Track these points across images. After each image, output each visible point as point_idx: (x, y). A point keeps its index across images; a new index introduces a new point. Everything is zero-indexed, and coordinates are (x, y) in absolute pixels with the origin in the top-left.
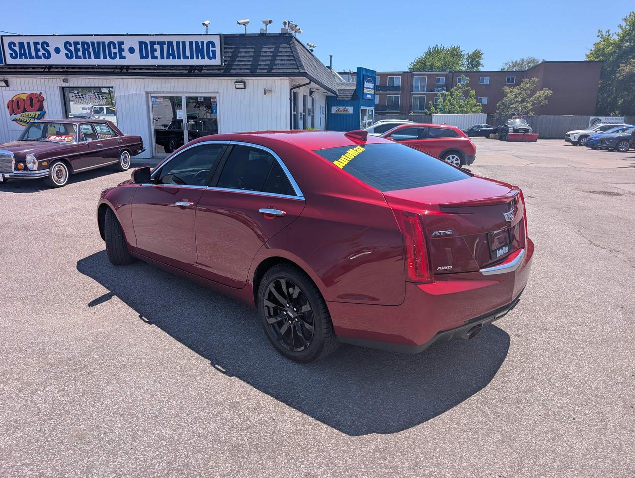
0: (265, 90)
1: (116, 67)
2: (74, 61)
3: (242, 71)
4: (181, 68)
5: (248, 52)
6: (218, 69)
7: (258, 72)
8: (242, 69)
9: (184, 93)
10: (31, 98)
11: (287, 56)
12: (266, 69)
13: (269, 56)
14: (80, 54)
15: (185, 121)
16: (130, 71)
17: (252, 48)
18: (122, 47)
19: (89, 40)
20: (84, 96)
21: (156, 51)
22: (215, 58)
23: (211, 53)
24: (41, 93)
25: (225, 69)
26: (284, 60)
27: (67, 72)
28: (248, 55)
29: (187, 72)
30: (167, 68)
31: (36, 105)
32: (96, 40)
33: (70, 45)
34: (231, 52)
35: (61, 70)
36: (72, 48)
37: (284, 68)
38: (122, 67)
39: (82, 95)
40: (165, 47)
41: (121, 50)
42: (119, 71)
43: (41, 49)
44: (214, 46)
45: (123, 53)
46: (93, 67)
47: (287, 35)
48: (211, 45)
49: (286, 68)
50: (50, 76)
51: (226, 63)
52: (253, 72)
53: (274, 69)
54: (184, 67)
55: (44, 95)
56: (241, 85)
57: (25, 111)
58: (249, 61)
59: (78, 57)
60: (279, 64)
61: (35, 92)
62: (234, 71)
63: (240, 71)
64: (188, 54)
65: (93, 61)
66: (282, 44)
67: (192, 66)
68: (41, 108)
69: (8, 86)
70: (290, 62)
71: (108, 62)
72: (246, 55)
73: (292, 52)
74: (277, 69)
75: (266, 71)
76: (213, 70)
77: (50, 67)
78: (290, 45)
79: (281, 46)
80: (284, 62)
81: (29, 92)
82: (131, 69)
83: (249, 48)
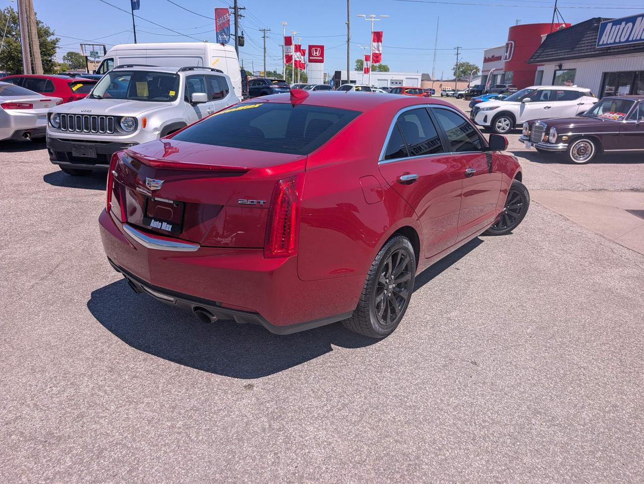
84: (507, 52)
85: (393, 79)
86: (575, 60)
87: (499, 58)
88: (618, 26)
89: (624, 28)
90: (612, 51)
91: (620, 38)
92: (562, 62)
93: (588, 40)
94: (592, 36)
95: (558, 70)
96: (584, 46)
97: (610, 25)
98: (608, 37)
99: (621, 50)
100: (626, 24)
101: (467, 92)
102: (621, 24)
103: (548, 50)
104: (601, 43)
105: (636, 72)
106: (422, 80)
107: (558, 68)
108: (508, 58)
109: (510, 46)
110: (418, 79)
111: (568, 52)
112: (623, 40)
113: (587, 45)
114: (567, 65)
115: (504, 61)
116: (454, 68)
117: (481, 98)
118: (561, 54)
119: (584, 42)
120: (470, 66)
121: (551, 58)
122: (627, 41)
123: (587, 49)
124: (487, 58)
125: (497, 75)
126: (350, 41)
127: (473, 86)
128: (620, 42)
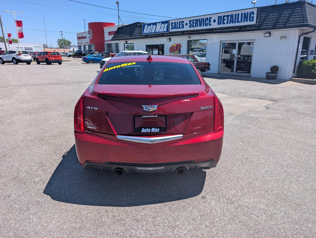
0: (281, 37)
1: (207, 30)
2: (192, 29)
3: (268, 27)
4: (236, 28)
5: (274, 15)
6: (255, 27)
7: (277, 26)
8: (268, 25)
9: (238, 41)
10: (177, 46)
11: (298, 15)
12: (282, 24)
13: (286, 16)
14: (194, 25)
15: (236, 55)
16: (213, 31)
17: (277, 13)
18: (211, 20)
19: (198, 18)
20: (196, 44)
21: (225, 20)
22: (253, 21)
23: (251, 18)
24: (180, 43)
25: (259, 26)
26: (296, 18)
27: (189, 33)
28: (274, 17)
29: (238, 29)
30: (230, 28)
31: (178, 49)
32: (201, 18)
33: (191, 22)
34: (264, 16)
35: (187, 33)
36: (192, 23)
37: (294, 23)
38: (210, 29)
39: (195, 44)
40: (229, 17)
41: (210, 21)
42: (209, 31)
43: (181, 25)
44: (253, 14)
45: (211, 23)
46: (199, 30)
47: (302, 2)
48: (252, 14)
49: (295, 23)
50: (184, 36)
51: (260, 23)
52: (275, 27)
53: (288, 24)
54: (237, 27)
55: (181, 44)
56: (268, 35)
57: (174, 51)
58: (273, 20)
59: (193, 27)
60: (291, 21)
61: (179, 43)
62: (263, 27)
63: (266, 27)
64: (240, 20)
65: (199, 28)
66: (297, 8)
67: (241, 26)
68: (180, 50)
69: (170, 41)
70: (299, 19)
71: (205, 27)
72: (272, 17)
73: (302, 12)
74: (289, 24)
75: (282, 25)
76: (252, 27)
77: (184, 32)
78: (302, 8)
79: (296, 9)
80: (295, 19)
81: (177, 43)
82: (214, 30)
83: (275, 13)
84: (89, 35)
85: (26, 47)
86: (134, 40)
87: (85, 37)
88: (150, 26)
89: (152, 27)
90: (149, 36)
91: (152, 31)
92: (127, 40)
93: (137, 31)
94: (139, 30)
95: (126, 44)
96: (136, 34)
97: (146, 26)
98: (146, 30)
99: (153, 36)
100: (153, 25)
101: (73, 54)
102: (151, 25)
103: (120, 35)
104: (144, 33)
105: (159, 45)
106: (44, 48)
107: (126, 43)
108: (90, 37)
109: (90, 32)
110: (41, 47)
111: (130, 36)
112: (153, 32)
113: (137, 33)
114: (129, 41)
115: (89, 39)
116: (58, 42)
117: (87, 56)
118: (126, 37)
119: (136, 32)
120: (66, 40)
121: (122, 38)
122: (155, 32)
123: (138, 35)
124: (79, 37)
125: (86, 45)
126: (3, 25)
127: (76, 51)
128: (152, 33)
